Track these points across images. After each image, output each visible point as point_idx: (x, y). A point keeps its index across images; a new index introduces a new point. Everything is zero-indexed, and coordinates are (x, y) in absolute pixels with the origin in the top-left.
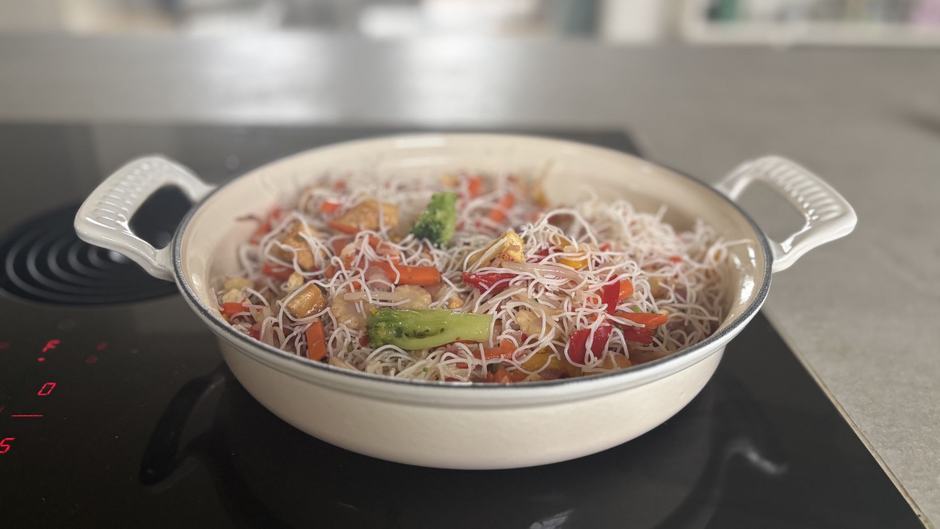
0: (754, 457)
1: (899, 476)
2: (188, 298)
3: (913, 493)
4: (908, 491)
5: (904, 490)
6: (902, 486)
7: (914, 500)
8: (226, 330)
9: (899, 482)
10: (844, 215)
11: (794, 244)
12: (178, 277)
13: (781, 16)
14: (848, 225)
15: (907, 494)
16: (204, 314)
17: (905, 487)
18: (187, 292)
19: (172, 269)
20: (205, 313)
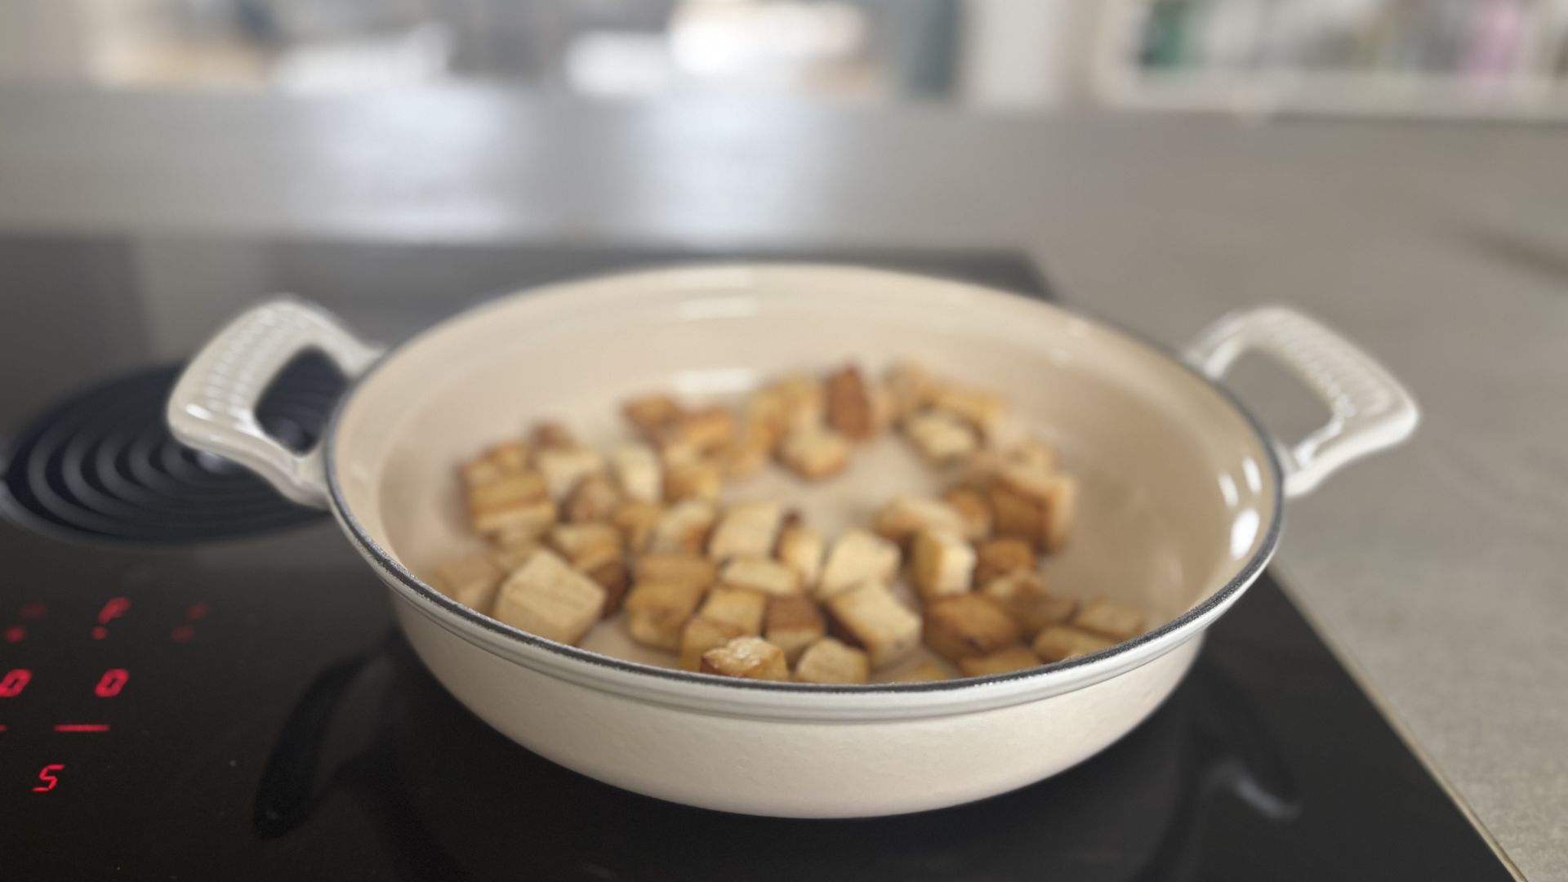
0: (1250, 791)
1: (1492, 826)
2: (356, 540)
3: (1516, 855)
4: (1508, 852)
5: (1501, 850)
6: (1497, 843)
7: (1517, 864)
8: (422, 594)
9: (1492, 836)
10: (1395, 408)
11: (1318, 453)
12: (337, 503)
13: (1255, 60)
14: (1403, 424)
15: (1506, 857)
16: (383, 566)
17: (1502, 844)
18: (352, 529)
19: (323, 489)
20: (386, 564)
